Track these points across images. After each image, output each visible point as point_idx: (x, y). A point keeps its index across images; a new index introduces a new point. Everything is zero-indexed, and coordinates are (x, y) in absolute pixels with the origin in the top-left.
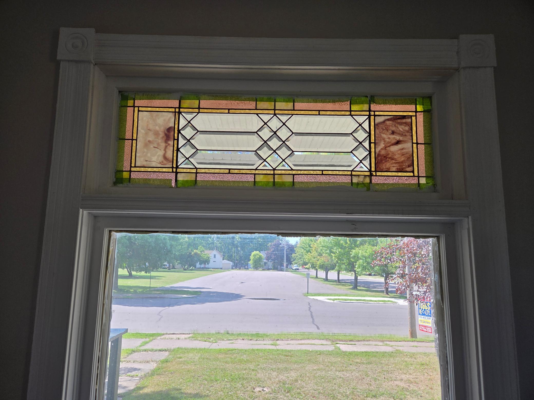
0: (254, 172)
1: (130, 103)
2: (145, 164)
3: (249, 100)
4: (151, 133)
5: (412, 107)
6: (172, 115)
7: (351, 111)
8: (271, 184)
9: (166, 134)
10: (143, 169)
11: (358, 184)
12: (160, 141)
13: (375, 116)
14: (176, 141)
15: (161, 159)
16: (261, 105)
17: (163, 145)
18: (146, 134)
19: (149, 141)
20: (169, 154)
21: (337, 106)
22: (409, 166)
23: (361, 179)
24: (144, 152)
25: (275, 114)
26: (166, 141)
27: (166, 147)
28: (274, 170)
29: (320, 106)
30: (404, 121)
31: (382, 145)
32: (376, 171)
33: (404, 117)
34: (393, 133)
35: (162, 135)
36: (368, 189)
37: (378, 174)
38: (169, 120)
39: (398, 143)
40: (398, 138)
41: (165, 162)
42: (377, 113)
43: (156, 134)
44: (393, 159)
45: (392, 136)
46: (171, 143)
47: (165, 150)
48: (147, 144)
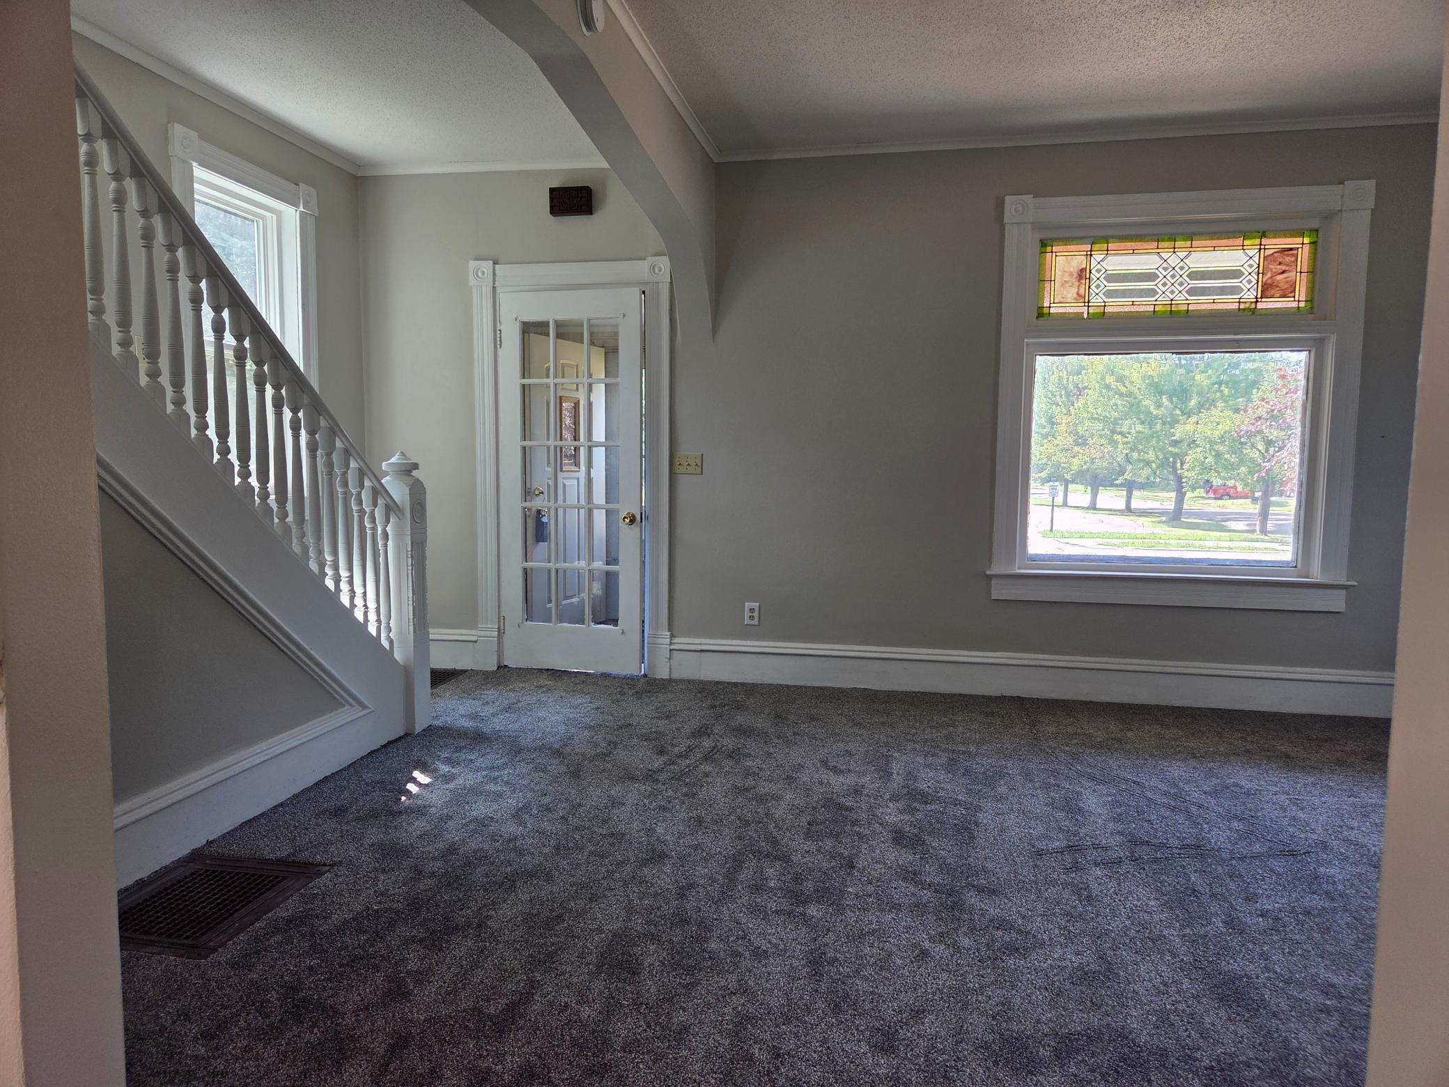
0: (1154, 303)
1: (1049, 249)
2: (1062, 300)
3: (1152, 241)
4: (1067, 274)
5: (1300, 240)
6: (1084, 258)
7: (1243, 246)
8: (1169, 313)
9: (1079, 275)
10: (1058, 305)
11: (1244, 309)
12: (1074, 280)
13: (1265, 249)
14: (1088, 280)
15: (1075, 295)
16: (1162, 244)
17: (1077, 283)
18: (1063, 275)
19: (1065, 281)
20: (1082, 292)
21: (1230, 242)
22: (1291, 292)
23: (1247, 305)
24: (1061, 290)
25: (1174, 252)
26: (1079, 281)
27: (1079, 286)
28: (1172, 300)
29: (1215, 242)
30: (1291, 252)
31: (1269, 275)
32: (1261, 298)
33: (1291, 249)
34: (1280, 264)
35: (1076, 275)
36: (1253, 313)
37: (1263, 300)
38: (1082, 262)
39: (1283, 272)
40: (1284, 268)
41: (1078, 298)
42: (1266, 247)
43: (1071, 274)
44: (1277, 287)
45: (1279, 267)
46: (1083, 281)
47: (1078, 288)
48: (1063, 284)
